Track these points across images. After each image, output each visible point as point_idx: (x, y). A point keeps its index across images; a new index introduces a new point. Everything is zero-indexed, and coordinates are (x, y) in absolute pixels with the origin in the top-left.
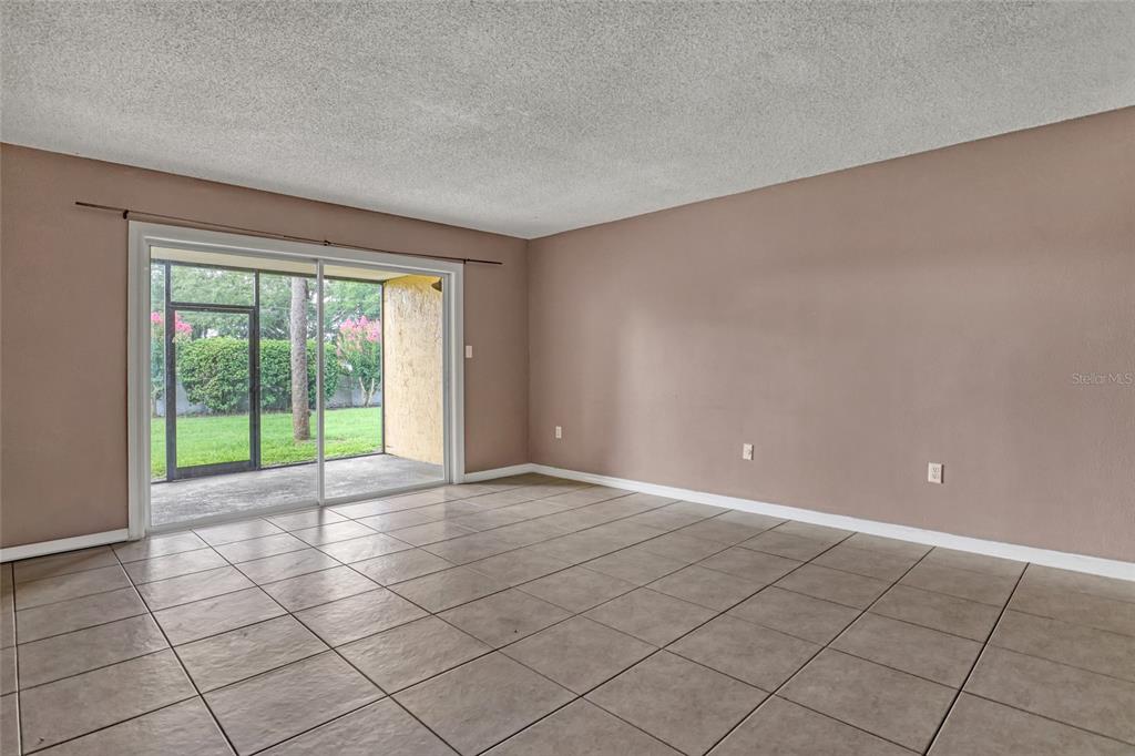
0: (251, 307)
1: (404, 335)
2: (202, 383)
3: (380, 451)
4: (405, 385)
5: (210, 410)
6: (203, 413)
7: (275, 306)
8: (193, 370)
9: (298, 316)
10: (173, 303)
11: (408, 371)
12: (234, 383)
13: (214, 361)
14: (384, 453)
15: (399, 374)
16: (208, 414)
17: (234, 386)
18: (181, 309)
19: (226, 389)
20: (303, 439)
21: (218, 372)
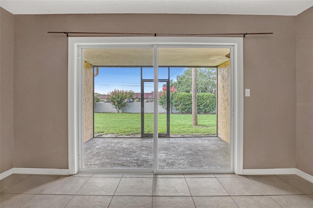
0: (167, 80)
1: (225, 87)
2: (178, 105)
3: (216, 136)
4: (225, 109)
5: (181, 112)
6: (179, 113)
7: (205, 84)
8: (176, 101)
9: (194, 84)
10: (143, 80)
11: (226, 103)
12: (186, 105)
13: (181, 99)
14: (217, 136)
15: (223, 105)
16: (180, 114)
17: (186, 106)
18: (146, 81)
19: (184, 107)
20: (195, 125)
21: (182, 102)
